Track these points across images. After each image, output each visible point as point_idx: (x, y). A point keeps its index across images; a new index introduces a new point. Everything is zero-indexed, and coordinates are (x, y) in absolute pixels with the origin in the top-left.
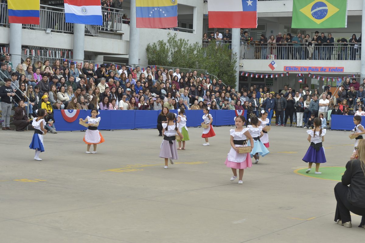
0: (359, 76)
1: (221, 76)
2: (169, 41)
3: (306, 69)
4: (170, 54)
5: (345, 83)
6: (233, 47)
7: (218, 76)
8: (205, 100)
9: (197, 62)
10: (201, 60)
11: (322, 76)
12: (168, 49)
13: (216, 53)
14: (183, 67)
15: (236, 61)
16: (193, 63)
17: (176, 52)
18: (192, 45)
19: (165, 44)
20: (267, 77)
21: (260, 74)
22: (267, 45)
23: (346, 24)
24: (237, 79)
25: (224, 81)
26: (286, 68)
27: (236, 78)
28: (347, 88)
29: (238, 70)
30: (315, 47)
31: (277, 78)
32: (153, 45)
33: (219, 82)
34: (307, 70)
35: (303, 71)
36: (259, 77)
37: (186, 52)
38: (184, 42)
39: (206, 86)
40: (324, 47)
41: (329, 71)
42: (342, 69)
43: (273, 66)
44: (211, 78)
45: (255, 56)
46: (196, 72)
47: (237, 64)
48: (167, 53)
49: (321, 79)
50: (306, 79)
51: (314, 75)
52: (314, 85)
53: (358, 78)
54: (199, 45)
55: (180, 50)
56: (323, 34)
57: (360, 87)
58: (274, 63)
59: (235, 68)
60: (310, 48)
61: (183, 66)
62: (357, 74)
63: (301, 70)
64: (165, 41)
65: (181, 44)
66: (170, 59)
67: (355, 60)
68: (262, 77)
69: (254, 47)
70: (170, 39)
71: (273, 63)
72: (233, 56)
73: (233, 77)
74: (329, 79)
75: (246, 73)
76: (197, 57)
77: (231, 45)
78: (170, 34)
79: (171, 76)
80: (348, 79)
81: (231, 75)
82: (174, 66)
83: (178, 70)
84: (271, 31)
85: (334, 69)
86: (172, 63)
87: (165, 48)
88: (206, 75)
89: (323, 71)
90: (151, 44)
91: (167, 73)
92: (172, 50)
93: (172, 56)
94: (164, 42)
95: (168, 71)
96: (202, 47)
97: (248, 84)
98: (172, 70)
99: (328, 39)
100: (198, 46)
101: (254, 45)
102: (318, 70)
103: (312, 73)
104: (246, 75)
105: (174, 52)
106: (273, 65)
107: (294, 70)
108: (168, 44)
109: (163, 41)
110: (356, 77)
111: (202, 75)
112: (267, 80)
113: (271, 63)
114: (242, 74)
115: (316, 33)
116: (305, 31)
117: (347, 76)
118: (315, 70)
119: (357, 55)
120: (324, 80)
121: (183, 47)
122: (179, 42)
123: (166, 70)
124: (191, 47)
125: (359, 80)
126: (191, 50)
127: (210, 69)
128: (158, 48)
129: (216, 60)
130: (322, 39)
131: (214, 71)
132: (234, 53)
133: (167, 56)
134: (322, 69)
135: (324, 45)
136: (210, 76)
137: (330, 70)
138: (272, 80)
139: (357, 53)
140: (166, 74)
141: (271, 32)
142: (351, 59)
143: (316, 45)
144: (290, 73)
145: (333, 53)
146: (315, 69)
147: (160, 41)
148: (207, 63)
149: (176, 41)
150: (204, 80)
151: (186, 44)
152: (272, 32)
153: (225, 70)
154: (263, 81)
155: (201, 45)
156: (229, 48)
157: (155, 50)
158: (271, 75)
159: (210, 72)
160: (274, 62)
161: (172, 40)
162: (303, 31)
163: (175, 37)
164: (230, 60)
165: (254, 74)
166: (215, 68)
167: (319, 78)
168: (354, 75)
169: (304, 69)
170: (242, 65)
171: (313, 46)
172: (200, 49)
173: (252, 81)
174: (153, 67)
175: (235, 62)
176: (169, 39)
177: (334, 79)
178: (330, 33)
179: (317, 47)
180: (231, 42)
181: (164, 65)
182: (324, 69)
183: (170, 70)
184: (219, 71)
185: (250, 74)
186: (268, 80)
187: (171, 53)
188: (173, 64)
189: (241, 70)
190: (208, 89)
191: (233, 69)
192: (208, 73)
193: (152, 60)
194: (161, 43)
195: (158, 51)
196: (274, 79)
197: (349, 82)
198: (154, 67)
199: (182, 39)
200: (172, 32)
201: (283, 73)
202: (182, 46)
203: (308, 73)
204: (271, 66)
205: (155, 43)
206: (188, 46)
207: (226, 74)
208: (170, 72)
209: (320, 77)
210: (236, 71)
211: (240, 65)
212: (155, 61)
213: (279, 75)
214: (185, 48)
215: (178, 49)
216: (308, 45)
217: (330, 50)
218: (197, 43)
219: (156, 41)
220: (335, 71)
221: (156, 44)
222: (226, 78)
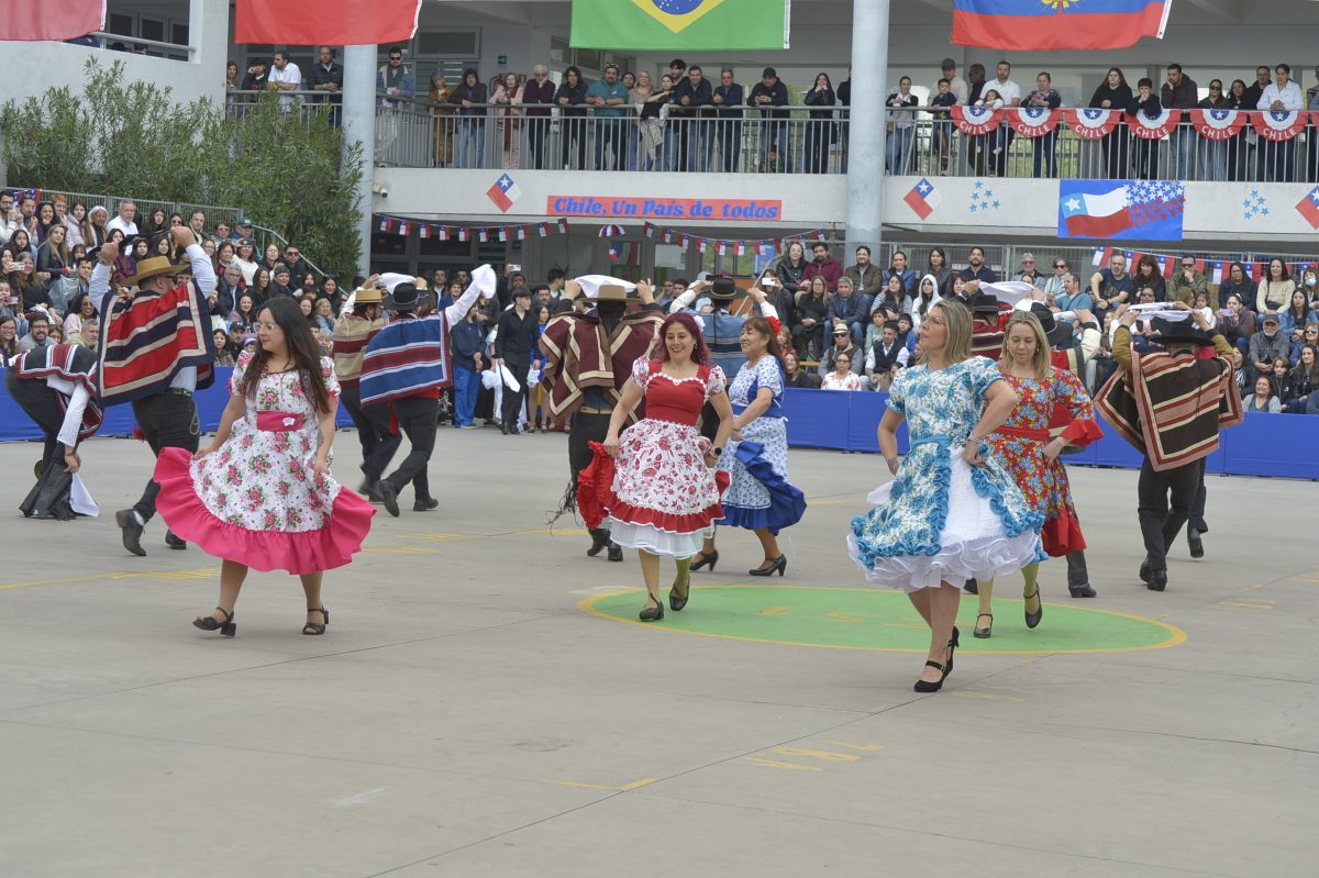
0: (841, 235)
1: (299, 234)
2: (90, 91)
3: (635, 206)
4: (94, 142)
5: (784, 261)
6: (346, 119)
7: (290, 233)
8: (233, 328)
9: (205, 178)
10: (219, 171)
11: (698, 234)
12: (86, 122)
13: (282, 140)
14: (149, 198)
15: (361, 175)
16: (190, 181)
17: (120, 137)
18: (185, 107)
19: (77, 104)
20: (483, 238)
21: (454, 227)
22: (483, 111)
23: (787, 33)
24: (362, 245)
25: (311, 252)
26: (555, 203)
27: (360, 242)
28: (792, 285)
29: (366, 208)
30: (669, 122)
31: (520, 242)
32: (27, 108)
33: (291, 254)
34: (639, 211)
35: (623, 214)
36: (454, 237)
37: (159, 135)
38: (153, 97)
39: (236, 272)
40: (704, 123)
41: (725, 214)
42: (773, 208)
43: (506, 193)
44: (260, 241)
45: (434, 156)
46: (200, 216)
47: (364, 188)
48: (85, 138)
49: (695, 245)
50: (634, 245)
51: (665, 230)
52: (664, 270)
53: (838, 244)
54: (213, 110)
55: (134, 130)
56: (695, 72)
57: (841, 280)
58: (511, 184)
59: (354, 202)
60: (652, 127)
61: (149, 193)
62: (831, 228)
63: (616, 213)
64: (78, 90)
65: (141, 103)
66: (95, 164)
67: (824, 171)
68: (462, 236)
69: (432, 121)
70: (96, 82)
71: (505, 182)
72: (346, 153)
73: (348, 238)
74: (723, 248)
75: (400, 223)
76: (206, 156)
77: (340, 109)
78: (94, 62)
79: (99, 229)
80: (795, 247)
81: (340, 231)
82: (112, 193)
83: (131, 206)
84: (500, 57)
85: (743, 207)
86: (102, 178)
87: (74, 118)
88: (239, 229)
89: (699, 214)
90: (20, 104)
91: (85, 218)
92: (103, 129)
93: (104, 153)
94: (72, 97)
95: (87, 211)
96: (223, 117)
97: (407, 264)
98: (103, 208)
99: (720, 90)
100: (210, 114)
101: (432, 110)
102: (681, 213)
103: (657, 222)
104: (402, 232)
105: (113, 137)
106: (505, 189)
107: (588, 211)
108: (86, 104)
109: (66, 89)
110: (826, 238)
111: (222, 226)
112: (481, 250)
113: (499, 183)
114: (384, 224)
115: (672, 66)
116: (631, 58)
117: (795, 234)
118: (669, 213)
119: (833, 152)
120: (703, 249)
121: (148, 116)
122: (133, 94)
123: (79, 207)
124: (178, 116)
125: (840, 249)
126: (181, 131)
127: (255, 204)
128: (47, 120)
129: (281, 170)
130: (695, 89)
131: (271, 214)
132: (353, 144)
133: (82, 152)
134: (698, 208)
135: (706, 113)
136: (257, 233)
137: (729, 212)
138: (503, 250)
139: (831, 147)
140: (81, 222)
141: (500, 63)
142: (808, 171)
143: (672, 113)
144: (570, 221)
145: (743, 146)
146: (670, 207)
147: (57, 90)
148: (245, 183)
149: (119, 92)
150: (228, 248)
151: (161, 104)
152: (502, 60)
153: (315, 212)
154: (468, 253)
155: (222, 108)
156: (331, 121)
157: (37, 127)
158: (497, 231)
159: (257, 217)
160: (508, 178)
161: (103, 88)
162: (625, 62)
163: (114, 75)
164: (338, 170)
165: (433, 226)
166: (275, 201)
167: (686, 242)
168: (822, 231)
169: (625, 206)
170: (383, 191)
171: (662, 117)
172: (215, 126)
173: (423, 252)
174: (28, 196)
175: (357, 177)
176: (91, 82)
177: (741, 248)
178: (728, 67)
179: (676, 122)
180: (338, 99)
181: (73, 186)
182: (703, 206)
183: (97, 208)
184: (291, 212)
185: (414, 225)
186: (487, 250)
187: (102, 141)
188: (109, 184)
189: (380, 209)
190: (250, 283)
191: (347, 206)
192: (247, 222)
193: (20, 167)
194: (60, 99)
195: (48, 131)
196: (509, 248)
197: (802, 259)
198: (31, 194)
199: (146, 86)
200: (106, 57)
201: (545, 225)
202: (144, 113)
203: (641, 222)
204: (498, 194)
205: (33, 100)
206: (170, 111)
207: (320, 224)
208: (97, 213)
209: (688, 238)
210: (358, 215)
211: (376, 189)
212: (35, 169)
213: (531, 229)
214: (154, 119)
215: (127, 125)
216: (644, 117)
217: (731, 135)
218: (203, 100)
219: (38, 90)
220: (745, 215)
221: (39, 104)
222: (318, 240)
